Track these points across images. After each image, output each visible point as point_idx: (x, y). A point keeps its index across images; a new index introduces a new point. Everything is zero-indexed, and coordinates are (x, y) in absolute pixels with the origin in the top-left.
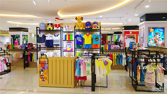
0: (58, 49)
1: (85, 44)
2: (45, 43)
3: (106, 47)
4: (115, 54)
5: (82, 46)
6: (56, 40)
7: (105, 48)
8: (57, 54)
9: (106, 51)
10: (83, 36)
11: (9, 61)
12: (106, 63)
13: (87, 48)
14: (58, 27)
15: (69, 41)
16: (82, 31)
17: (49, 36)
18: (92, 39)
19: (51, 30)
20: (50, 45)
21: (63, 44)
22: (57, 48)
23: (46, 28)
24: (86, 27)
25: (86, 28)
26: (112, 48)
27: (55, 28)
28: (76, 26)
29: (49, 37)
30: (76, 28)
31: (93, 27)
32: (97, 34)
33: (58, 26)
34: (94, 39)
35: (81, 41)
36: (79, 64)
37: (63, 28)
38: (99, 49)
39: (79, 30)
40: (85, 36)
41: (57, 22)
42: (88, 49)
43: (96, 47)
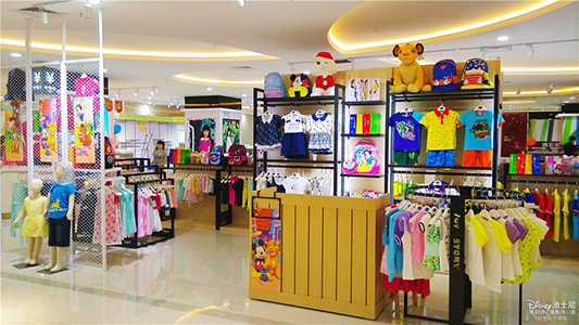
0: (325, 165)
1: (430, 147)
2: (279, 144)
3: (521, 162)
4: (565, 193)
5: (416, 157)
6: (319, 135)
7: (519, 168)
8: (321, 182)
9: (521, 178)
10: (420, 118)
11: (168, 203)
12: (517, 232)
13: (438, 164)
14: (325, 88)
15: (367, 137)
16: (419, 97)
17: (293, 121)
18: (460, 131)
19: (303, 99)
20: (297, 152)
21: (343, 148)
22: (321, 164)
23: (286, 92)
24: (437, 83)
25: (434, 87)
26: (550, 169)
27: (317, 92)
28: (393, 79)
29: (294, 123)
30: (393, 89)
31: (466, 82)
32: (484, 109)
33: (325, 83)
34: (467, 129)
35: (411, 136)
36: (397, 226)
37: (344, 88)
38: (490, 172)
39: (406, 96)
40: (428, 119)
41: (324, 69)
42: (441, 171)
43: (476, 162)
